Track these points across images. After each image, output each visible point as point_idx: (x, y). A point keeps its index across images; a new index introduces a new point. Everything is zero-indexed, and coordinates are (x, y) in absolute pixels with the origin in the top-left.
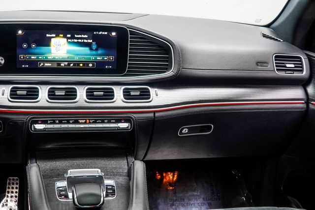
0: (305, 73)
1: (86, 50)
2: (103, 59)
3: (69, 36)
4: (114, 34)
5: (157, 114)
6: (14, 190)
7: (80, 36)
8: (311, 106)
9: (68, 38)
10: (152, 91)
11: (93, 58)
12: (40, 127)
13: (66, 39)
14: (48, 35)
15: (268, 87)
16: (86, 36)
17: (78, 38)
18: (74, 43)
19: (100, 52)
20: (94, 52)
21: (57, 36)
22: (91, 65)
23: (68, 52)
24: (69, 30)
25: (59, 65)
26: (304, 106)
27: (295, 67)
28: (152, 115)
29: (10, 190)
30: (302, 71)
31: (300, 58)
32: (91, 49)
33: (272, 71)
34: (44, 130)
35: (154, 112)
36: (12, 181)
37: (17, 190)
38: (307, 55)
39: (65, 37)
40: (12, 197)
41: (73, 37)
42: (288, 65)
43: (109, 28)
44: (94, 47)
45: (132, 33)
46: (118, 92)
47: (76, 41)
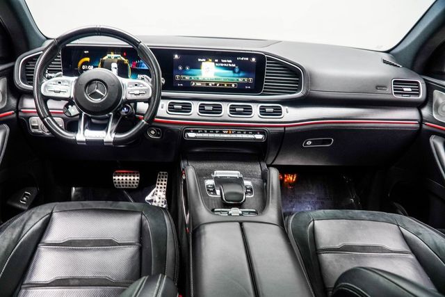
0: (422, 96)
1: (230, 73)
2: (244, 80)
3: (217, 61)
4: (254, 60)
5: (287, 129)
6: (163, 183)
7: (225, 61)
8: (424, 126)
9: (215, 63)
10: (284, 109)
11: (235, 79)
12: (191, 135)
13: (213, 63)
14: (199, 60)
15: (384, 108)
16: (230, 61)
17: (224, 63)
18: (220, 66)
19: (241, 74)
20: (237, 75)
21: (207, 60)
22: (233, 85)
23: (216, 74)
24: (217, 56)
25: (208, 84)
26: (418, 126)
27: (412, 91)
28: (283, 129)
29: (160, 182)
30: (418, 95)
31: (417, 82)
32: (234, 72)
33: (390, 94)
34: (196, 138)
35: (285, 127)
36: (162, 175)
37: (166, 183)
38: (425, 80)
39: (213, 61)
40: (161, 188)
41: (220, 62)
42: (405, 89)
43: (250, 55)
44: (237, 70)
45: (269, 59)
46: (256, 109)
47: (222, 65)
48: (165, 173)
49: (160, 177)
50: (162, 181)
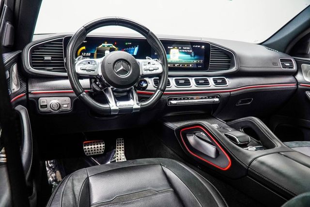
0: (295, 68)
1: (188, 56)
2: (197, 62)
3: (180, 48)
4: (203, 47)
5: (231, 93)
6: (122, 147)
7: (186, 48)
8: (299, 86)
9: (180, 49)
10: (227, 80)
11: (192, 61)
12: (174, 102)
13: (178, 50)
14: (169, 47)
15: (278, 77)
16: (189, 48)
17: (185, 49)
18: (182, 52)
19: (196, 57)
20: (193, 58)
21: (174, 48)
22: (191, 65)
23: (179, 58)
24: (179, 44)
25: (174, 65)
26: (296, 86)
27: (290, 65)
28: (229, 93)
29: (119, 147)
30: (292, 68)
31: (291, 60)
32: (191, 56)
33: (280, 68)
34: (176, 104)
35: (230, 92)
36: (119, 141)
38: (294, 59)
39: (178, 48)
41: (182, 49)
42: (287, 64)
43: (201, 44)
44: (193, 55)
45: (212, 47)
47: (183, 51)
48: (121, 139)
49: (118, 143)
50: (120, 145)
